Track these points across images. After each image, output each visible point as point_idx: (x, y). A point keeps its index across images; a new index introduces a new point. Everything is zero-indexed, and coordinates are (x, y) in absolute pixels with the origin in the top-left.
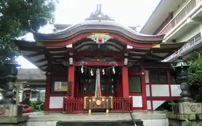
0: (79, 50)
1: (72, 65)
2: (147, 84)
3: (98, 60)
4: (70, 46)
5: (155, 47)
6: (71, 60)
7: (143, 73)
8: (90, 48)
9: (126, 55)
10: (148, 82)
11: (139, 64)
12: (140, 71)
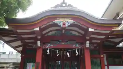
0: (46, 35)
1: (40, 47)
2: (106, 65)
3: (63, 43)
4: (37, 29)
5: (114, 29)
6: (39, 43)
7: (102, 56)
8: (56, 33)
9: (88, 38)
10: (106, 64)
11: (98, 48)
12: (99, 54)
